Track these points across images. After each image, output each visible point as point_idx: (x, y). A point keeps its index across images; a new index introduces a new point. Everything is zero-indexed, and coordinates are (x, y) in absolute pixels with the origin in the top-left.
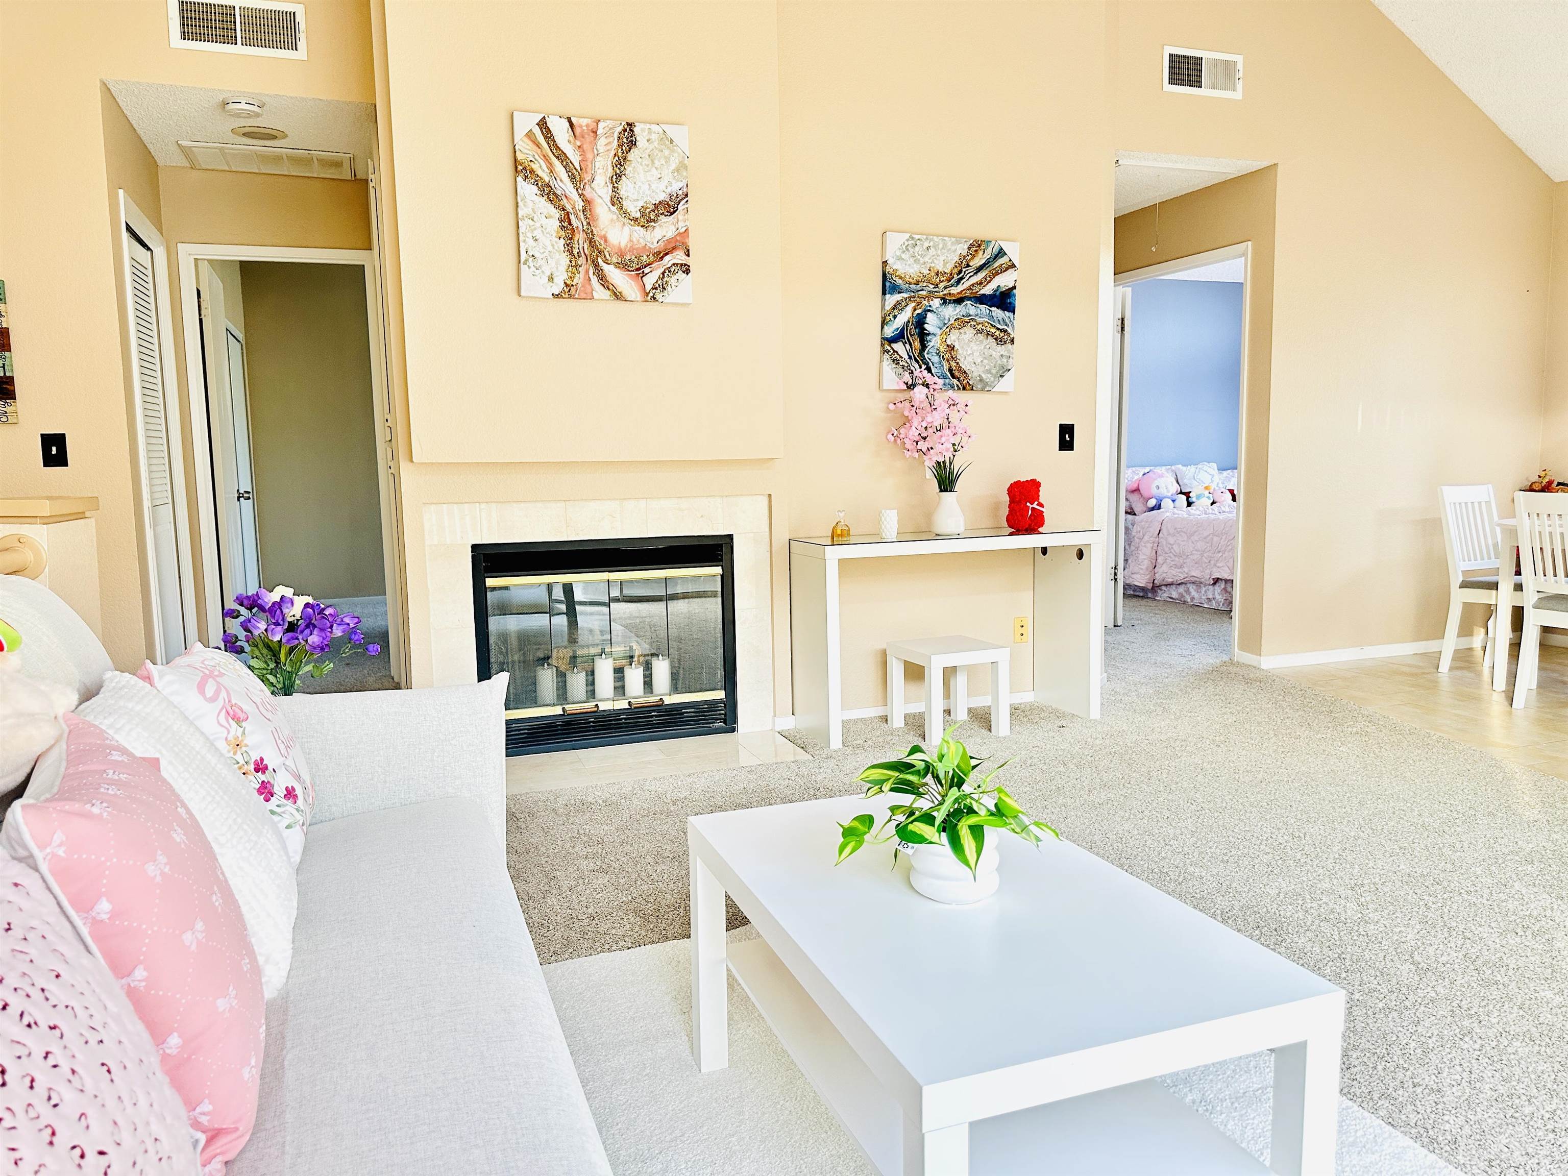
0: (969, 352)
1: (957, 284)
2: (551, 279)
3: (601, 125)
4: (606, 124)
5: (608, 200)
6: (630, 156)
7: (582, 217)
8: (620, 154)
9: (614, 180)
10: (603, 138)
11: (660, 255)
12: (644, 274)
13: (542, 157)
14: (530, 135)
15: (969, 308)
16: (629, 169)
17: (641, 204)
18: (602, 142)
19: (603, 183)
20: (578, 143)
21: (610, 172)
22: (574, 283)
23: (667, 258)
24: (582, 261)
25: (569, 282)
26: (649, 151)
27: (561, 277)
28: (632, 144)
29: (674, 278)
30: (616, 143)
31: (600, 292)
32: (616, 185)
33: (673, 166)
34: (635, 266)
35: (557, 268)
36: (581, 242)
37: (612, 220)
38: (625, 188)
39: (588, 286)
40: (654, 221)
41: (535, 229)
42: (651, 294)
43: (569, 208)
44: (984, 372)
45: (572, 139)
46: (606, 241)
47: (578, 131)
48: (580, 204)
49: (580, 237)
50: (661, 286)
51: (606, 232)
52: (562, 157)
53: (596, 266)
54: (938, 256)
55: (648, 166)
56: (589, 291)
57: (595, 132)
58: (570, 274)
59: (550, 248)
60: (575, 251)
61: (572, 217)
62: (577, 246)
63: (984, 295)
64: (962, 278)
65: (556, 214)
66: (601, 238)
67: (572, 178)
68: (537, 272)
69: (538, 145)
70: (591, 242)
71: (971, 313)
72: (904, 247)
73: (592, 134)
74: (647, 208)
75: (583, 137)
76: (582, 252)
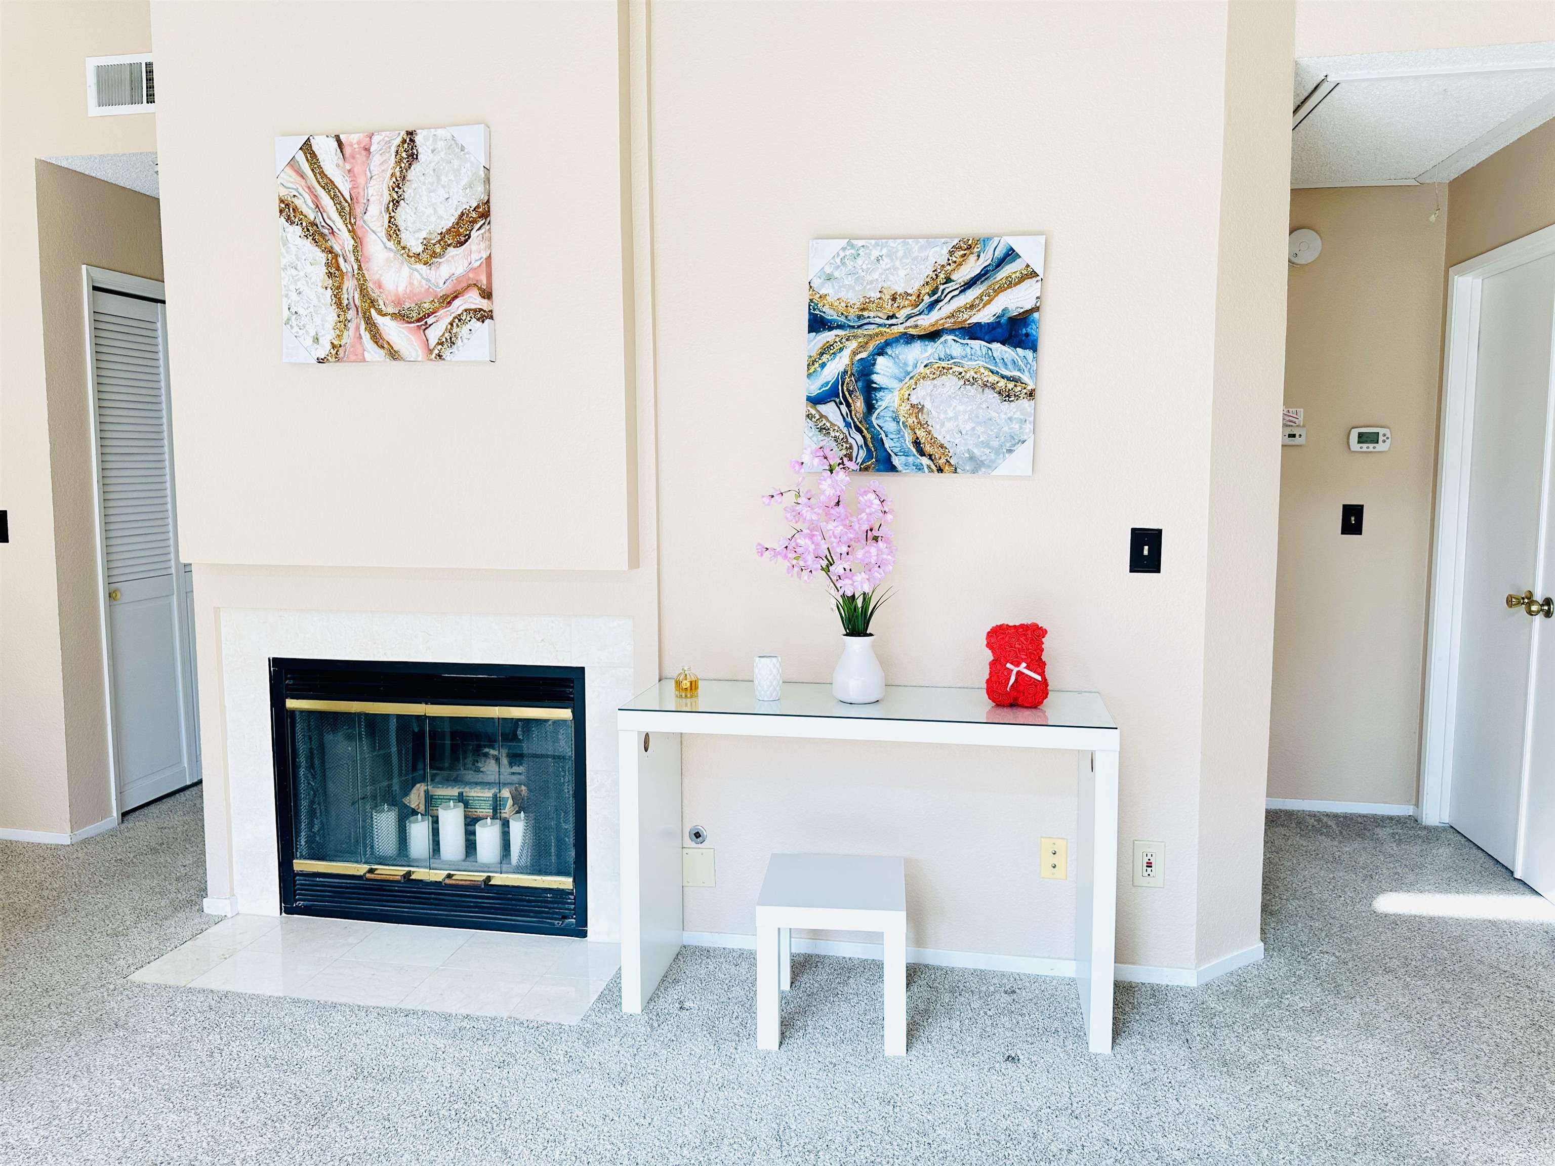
0: (951, 414)
1: (929, 311)
2: (316, 340)
3: (376, 139)
4: (381, 138)
5: (383, 234)
6: (411, 174)
7: (352, 259)
8: (398, 174)
9: (391, 208)
10: (378, 155)
11: (448, 300)
12: (427, 326)
13: (307, 190)
14: (293, 163)
15: (950, 345)
16: (409, 191)
17: (423, 234)
18: (376, 160)
19: (378, 213)
20: (348, 167)
21: (386, 198)
22: (342, 343)
23: (456, 303)
24: (351, 314)
25: (336, 343)
26: (433, 164)
27: (328, 337)
28: (413, 157)
29: (465, 330)
30: (393, 159)
31: (373, 352)
32: (393, 214)
33: (465, 181)
34: (415, 315)
35: (323, 325)
36: (351, 291)
37: (387, 260)
38: (404, 215)
39: (358, 346)
40: (440, 256)
41: (299, 280)
42: (436, 352)
43: (337, 248)
44: (977, 445)
45: (341, 162)
46: (380, 287)
47: (348, 151)
48: (349, 243)
49: (350, 284)
50: (449, 341)
51: (381, 275)
52: (329, 186)
53: (369, 321)
54: (896, 269)
55: (432, 184)
56: (359, 351)
57: (367, 150)
58: (338, 332)
59: (315, 302)
60: (345, 302)
61: (341, 260)
62: (346, 296)
63: (978, 324)
64: (937, 301)
65: (322, 257)
66: (374, 283)
67: (341, 212)
68: (301, 332)
69: (302, 176)
70: (363, 290)
71: (954, 354)
72: (838, 260)
73: (364, 153)
74: (431, 239)
75: (354, 158)
76: (352, 303)
